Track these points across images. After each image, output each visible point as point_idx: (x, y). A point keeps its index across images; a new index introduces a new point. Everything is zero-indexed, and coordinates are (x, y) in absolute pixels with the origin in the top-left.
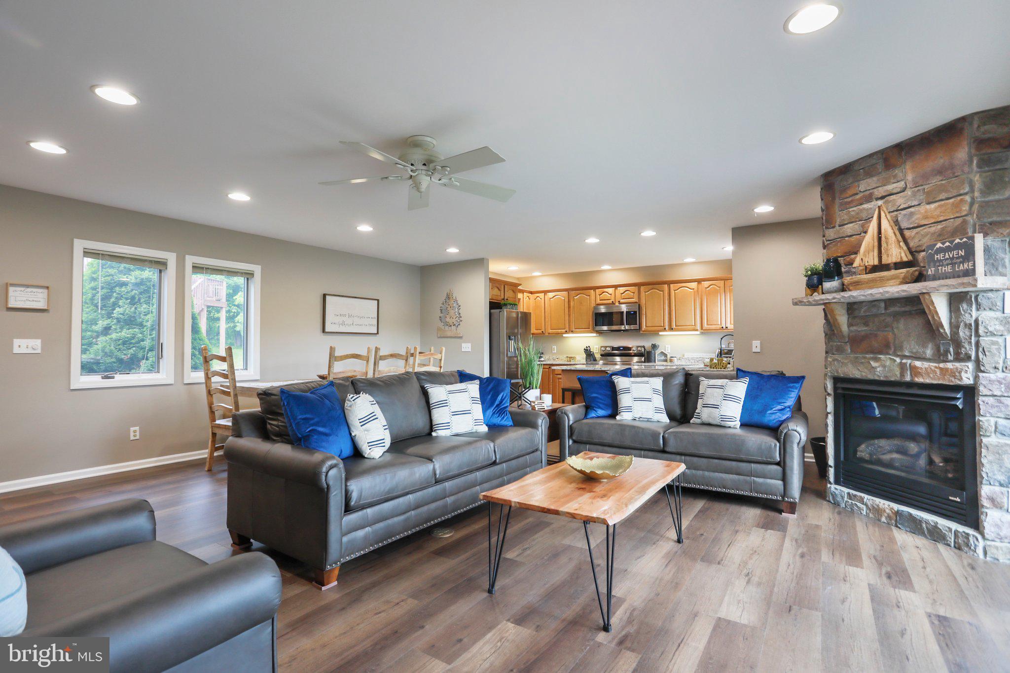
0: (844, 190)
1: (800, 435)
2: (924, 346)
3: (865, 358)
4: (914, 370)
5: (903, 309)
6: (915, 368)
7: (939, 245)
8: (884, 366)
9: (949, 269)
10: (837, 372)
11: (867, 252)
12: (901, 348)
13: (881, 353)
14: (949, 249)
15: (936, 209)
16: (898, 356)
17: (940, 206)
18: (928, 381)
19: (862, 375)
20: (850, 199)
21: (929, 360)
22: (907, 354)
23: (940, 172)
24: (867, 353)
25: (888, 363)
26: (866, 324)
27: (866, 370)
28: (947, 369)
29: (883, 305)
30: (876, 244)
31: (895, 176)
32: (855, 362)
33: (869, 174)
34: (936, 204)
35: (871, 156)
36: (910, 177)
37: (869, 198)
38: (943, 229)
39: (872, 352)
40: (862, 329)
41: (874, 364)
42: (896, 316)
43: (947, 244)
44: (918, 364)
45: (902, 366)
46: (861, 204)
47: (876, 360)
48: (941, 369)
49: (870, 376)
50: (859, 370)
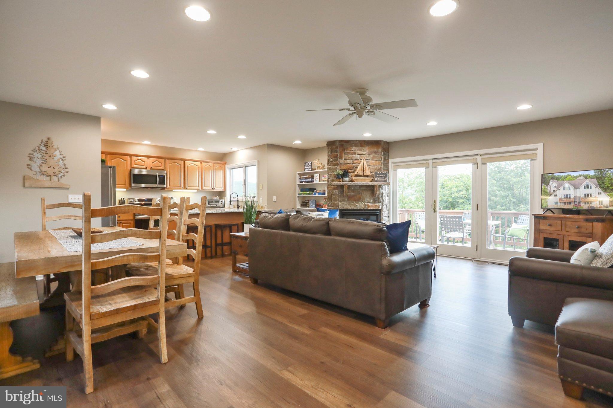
0: (347, 148)
2: (371, 199)
3: (353, 203)
4: (368, 206)
5: (365, 188)
6: (369, 205)
7: (378, 173)
8: (360, 205)
9: (381, 179)
10: (343, 207)
11: (359, 170)
12: (364, 199)
13: (358, 201)
14: (381, 174)
15: (374, 162)
16: (363, 202)
17: (375, 162)
18: (372, 209)
19: (352, 208)
20: (349, 152)
21: (371, 203)
22: (366, 201)
23: (375, 153)
24: (354, 201)
25: (361, 204)
26: (353, 192)
27: (353, 207)
28: (376, 205)
29: (359, 187)
30: (362, 169)
31: (363, 149)
32: (349, 204)
33: (356, 146)
34: (374, 161)
35: (357, 141)
36: (367, 151)
37: (355, 153)
38: (376, 168)
39: (355, 201)
40: (352, 194)
41: (357, 205)
42: (363, 190)
43: (381, 173)
44: (369, 204)
45: (365, 205)
46: (352, 154)
47: (357, 203)
48: (375, 205)
49: (355, 208)
50: (351, 206)
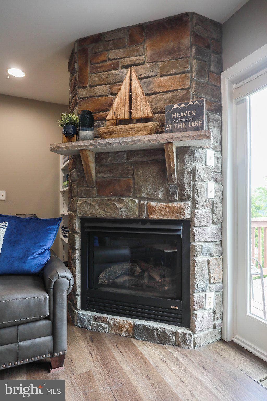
0: (96, 55)
1: (69, 281)
2: (158, 190)
3: (110, 200)
4: (151, 210)
5: (142, 159)
6: (152, 207)
7: (176, 106)
8: (126, 207)
9: (183, 125)
10: (86, 213)
11: (119, 106)
12: (140, 191)
13: (123, 195)
14: (183, 110)
15: (168, 80)
16: (136, 198)
17: (170, 79)
18: (160, 217)
20: (100, 65)
21: (160, 201)
22: (144, 196)
23: (170, 52)
24: (112, 196)
25: (129, 204)
26: (111, 172)
27: (110, 211)
28: (174, 207)
29: (125, 155)
30: (127, 100)
31: (138, 50)
32: (102, 204)
33: (117, 46)
34: (169, 77)
35: (119, 30)
36: (148, 53)
37: (116, 67)
38: (173, 97)
39: (116, 195)
40: (108, 176)
41: (118, 205)
42: (136, 164)
43: (183, 105)
44: (153, 204)
45: (140, 207)
46: (110, 70)
47: (120, 201)
48: (170, 207)
49: (114, 216)
50: (104, 210)
